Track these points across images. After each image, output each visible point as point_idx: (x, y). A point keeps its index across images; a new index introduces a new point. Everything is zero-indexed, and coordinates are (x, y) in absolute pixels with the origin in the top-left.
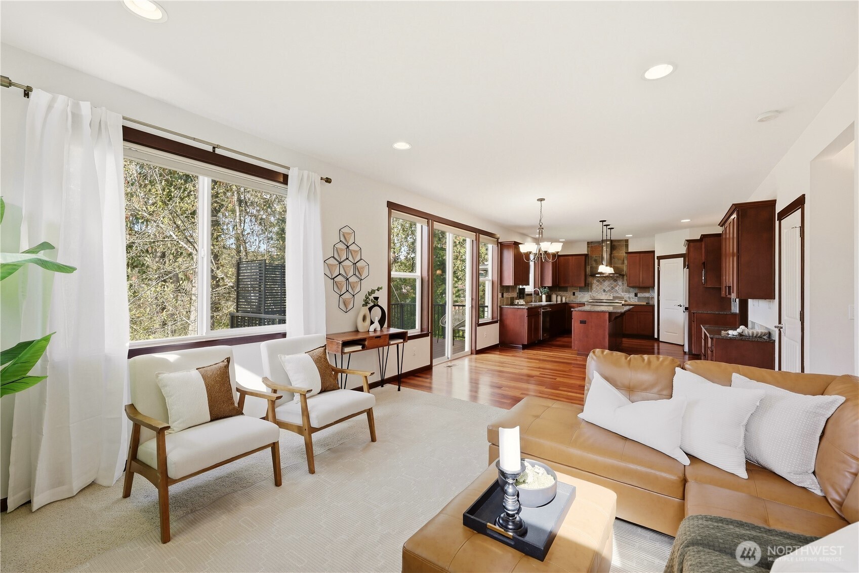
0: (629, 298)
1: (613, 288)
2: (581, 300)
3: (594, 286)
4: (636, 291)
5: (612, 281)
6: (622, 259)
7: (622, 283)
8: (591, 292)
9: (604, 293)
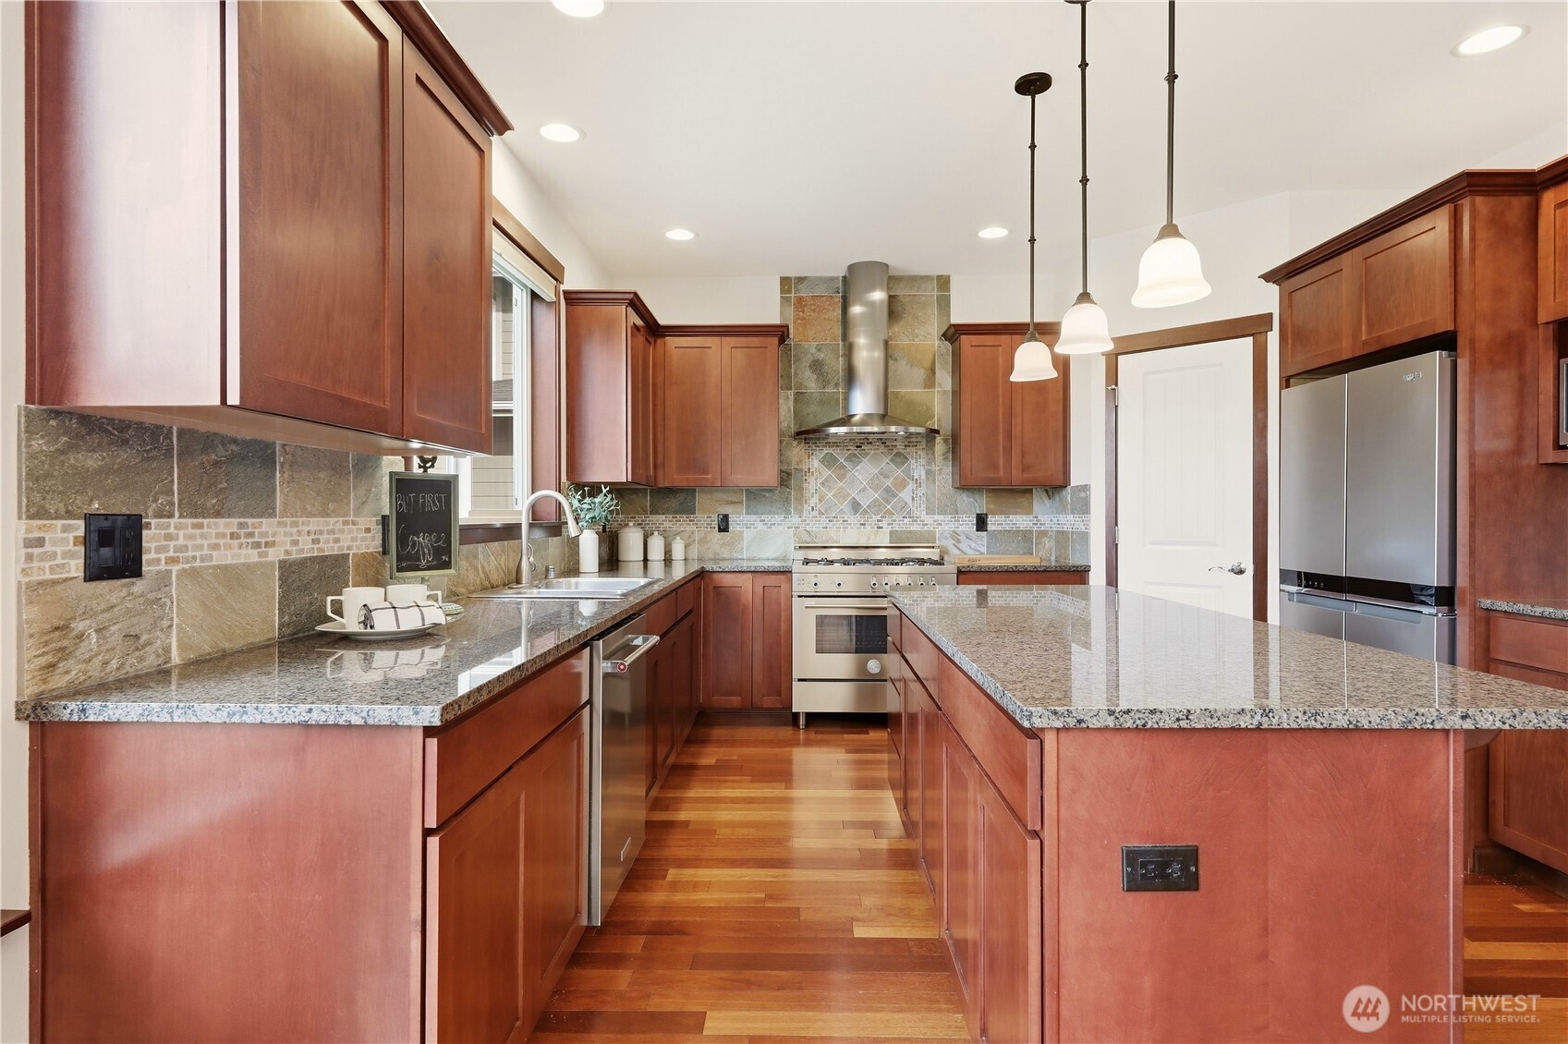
0: (955, 536)
1: (890, 494)
2: (754, 552)
3: (812, 484)
4: (980, 503)
5: (885, 462)
6: (927, 363)
7: (929, 473)
8: (800, 512)
9: (854, 519)
